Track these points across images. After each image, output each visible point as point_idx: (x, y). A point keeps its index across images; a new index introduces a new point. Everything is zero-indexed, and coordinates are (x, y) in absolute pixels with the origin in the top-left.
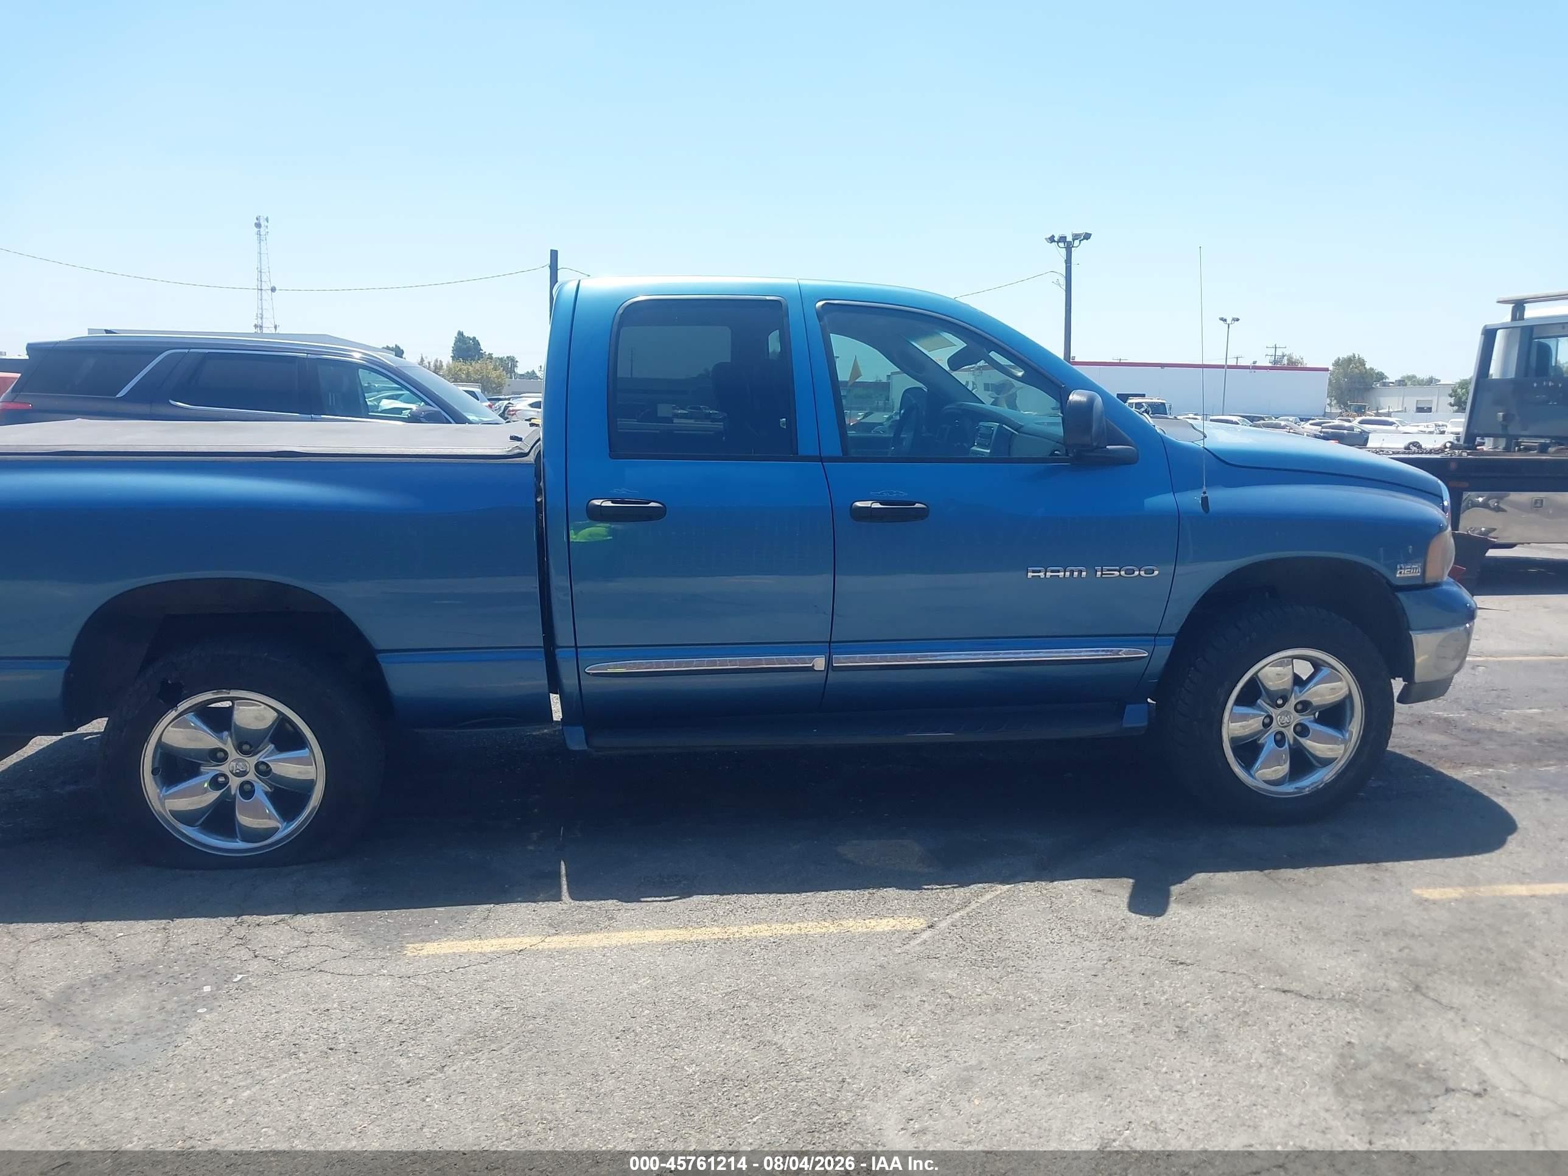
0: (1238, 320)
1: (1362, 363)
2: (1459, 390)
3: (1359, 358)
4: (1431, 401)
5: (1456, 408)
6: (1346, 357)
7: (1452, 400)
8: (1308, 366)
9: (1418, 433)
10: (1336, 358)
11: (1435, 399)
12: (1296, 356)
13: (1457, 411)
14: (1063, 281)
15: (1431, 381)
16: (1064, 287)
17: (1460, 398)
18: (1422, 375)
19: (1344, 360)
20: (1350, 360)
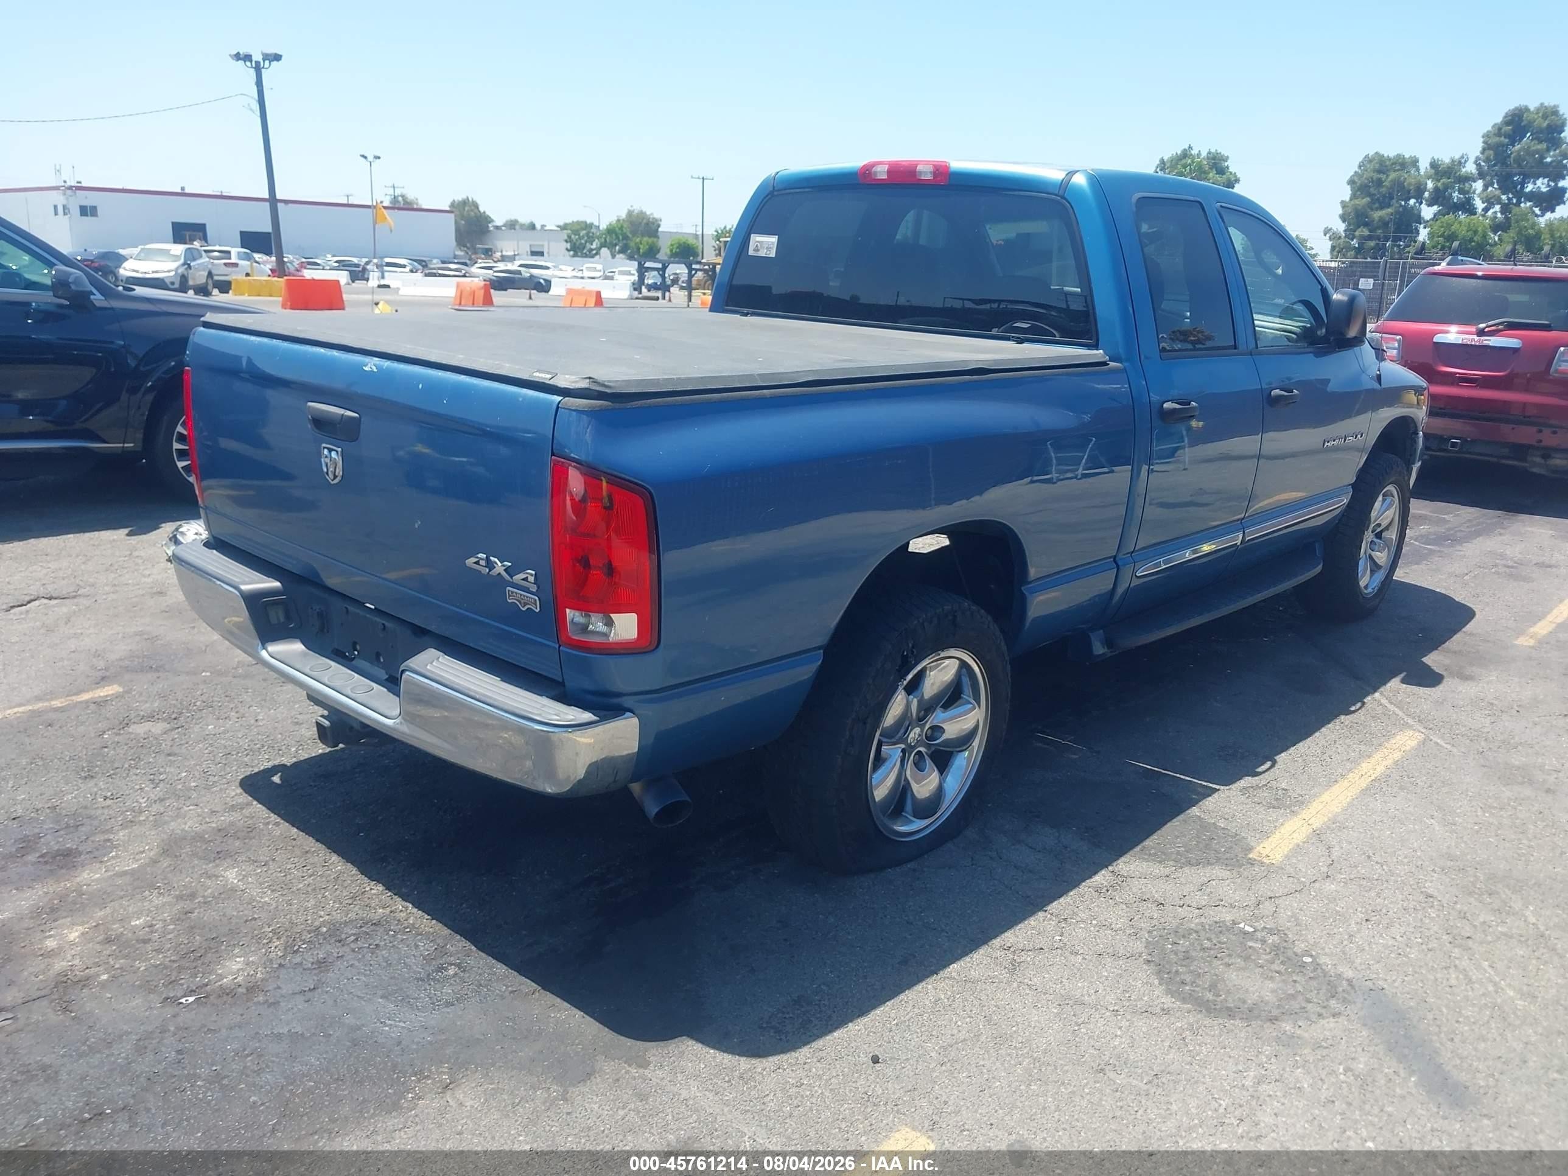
0: (379, 158)
1: (476, 206)
2: (573, 236)
3: (473, 201)
4: (543, 246)
5: (572, 253)
6: (460, 199)
7: (568, 246)
8: (425, 207)
9: (571, 278)
10: (451, 200)
11: (546, 244)
12: (411, 196)
13: (574, 256)
14: (256, 107)
15: (532, 227)
16: (259, 114)
17: (575, 244)
18: (524, 219)
19: (459, 202)
20: (465, 202)
